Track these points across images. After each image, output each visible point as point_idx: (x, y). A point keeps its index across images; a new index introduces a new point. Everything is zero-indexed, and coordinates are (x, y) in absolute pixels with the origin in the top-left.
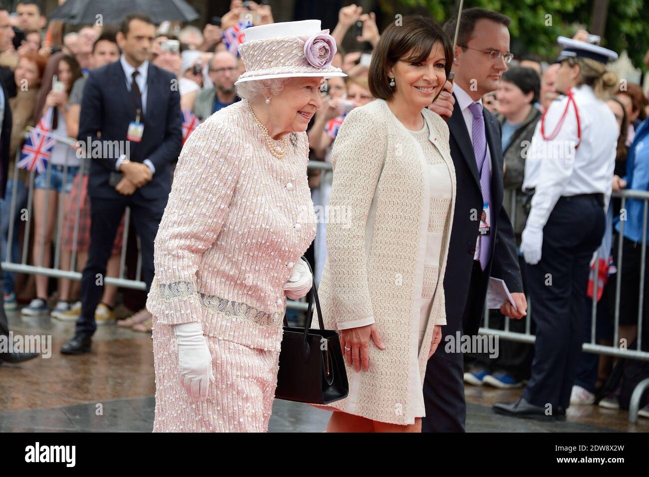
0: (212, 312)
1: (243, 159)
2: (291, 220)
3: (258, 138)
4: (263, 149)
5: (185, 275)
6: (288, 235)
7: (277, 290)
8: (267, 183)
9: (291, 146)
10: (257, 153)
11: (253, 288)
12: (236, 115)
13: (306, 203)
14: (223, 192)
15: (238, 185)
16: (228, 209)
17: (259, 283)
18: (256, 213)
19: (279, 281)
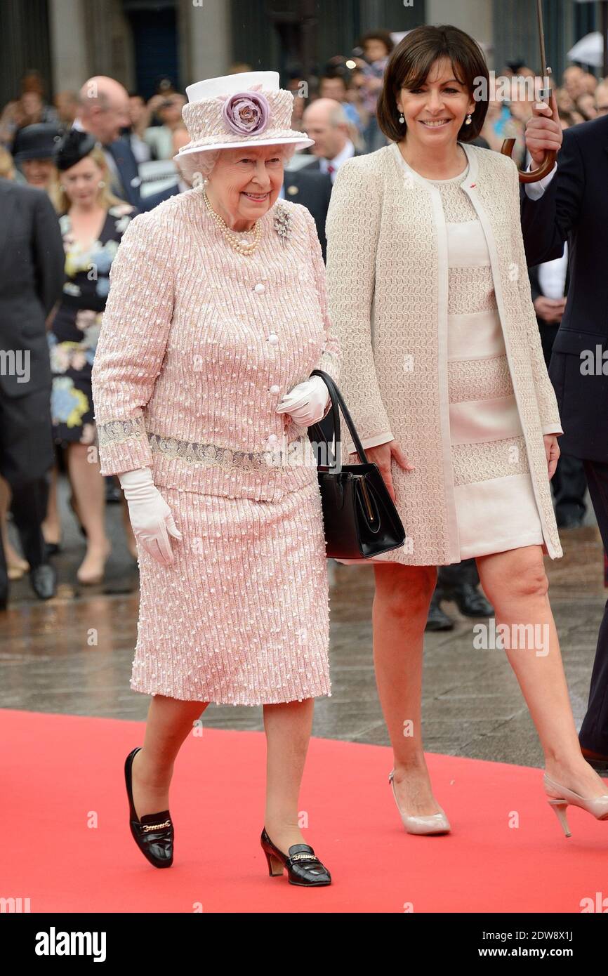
0: (169, 458)
1: (177, 259)
2: (261, 331)
3: (209, 231)
4: (216, 245)
5: (120, 412)
6: (253, 350)
7: (262, 423)
8: (219, 286)
9: (277, 239)
10: (203, 249)
11: (218, 421)
12: (176, 205)
13: (296, 308)
14: (157, 303)
15: (176, 293)
16: (169, 324)
17: (223, 414)
18: (199, 325)
19: (261, 411)
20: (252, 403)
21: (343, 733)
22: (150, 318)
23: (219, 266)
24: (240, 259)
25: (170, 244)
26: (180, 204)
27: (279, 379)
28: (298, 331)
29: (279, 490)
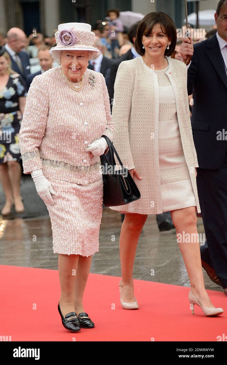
0: (47, 166)
1: (50, 92)
2: (81, 121)
3: (63, 82)
4: (65, 87)
5: (29, 149)
6: (78, 127)
7: (81, 155)
8: (66, 103)
9: (89, 85)
10: (60, 89)
11: (65, 154)
12: (51, 72)
13: (95, 112)
14: (42, 109)
15: (49, 105)
16: (47, 117)
17: (66, 152)
18: (57, 118)
19: (81, 151)
20: (77, 148)
21: (100, 271)
22: (40, 115)
23: (66, 96)
24: (74, 93)
25: (47, 87)
26: (52, 72)
27: (87, 139)
28: (96, 121)
29: (87, 181)
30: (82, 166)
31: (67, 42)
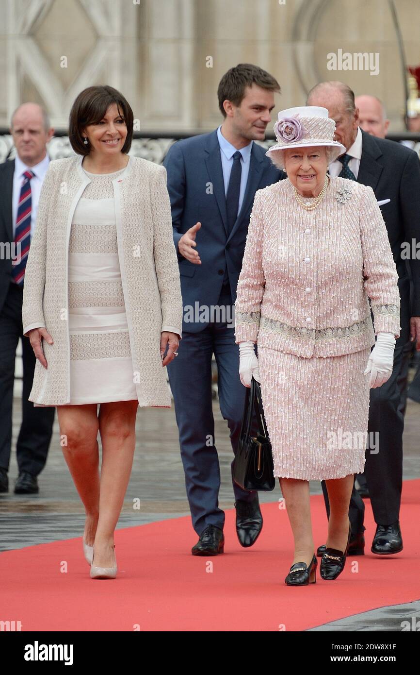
4: (291, 205)
6: (292, 266)
19: (302, 303)
23: (286, 218)
27: (309, 284)
28: (326, 257)
30: (302, 328)
31: (290, 136)
